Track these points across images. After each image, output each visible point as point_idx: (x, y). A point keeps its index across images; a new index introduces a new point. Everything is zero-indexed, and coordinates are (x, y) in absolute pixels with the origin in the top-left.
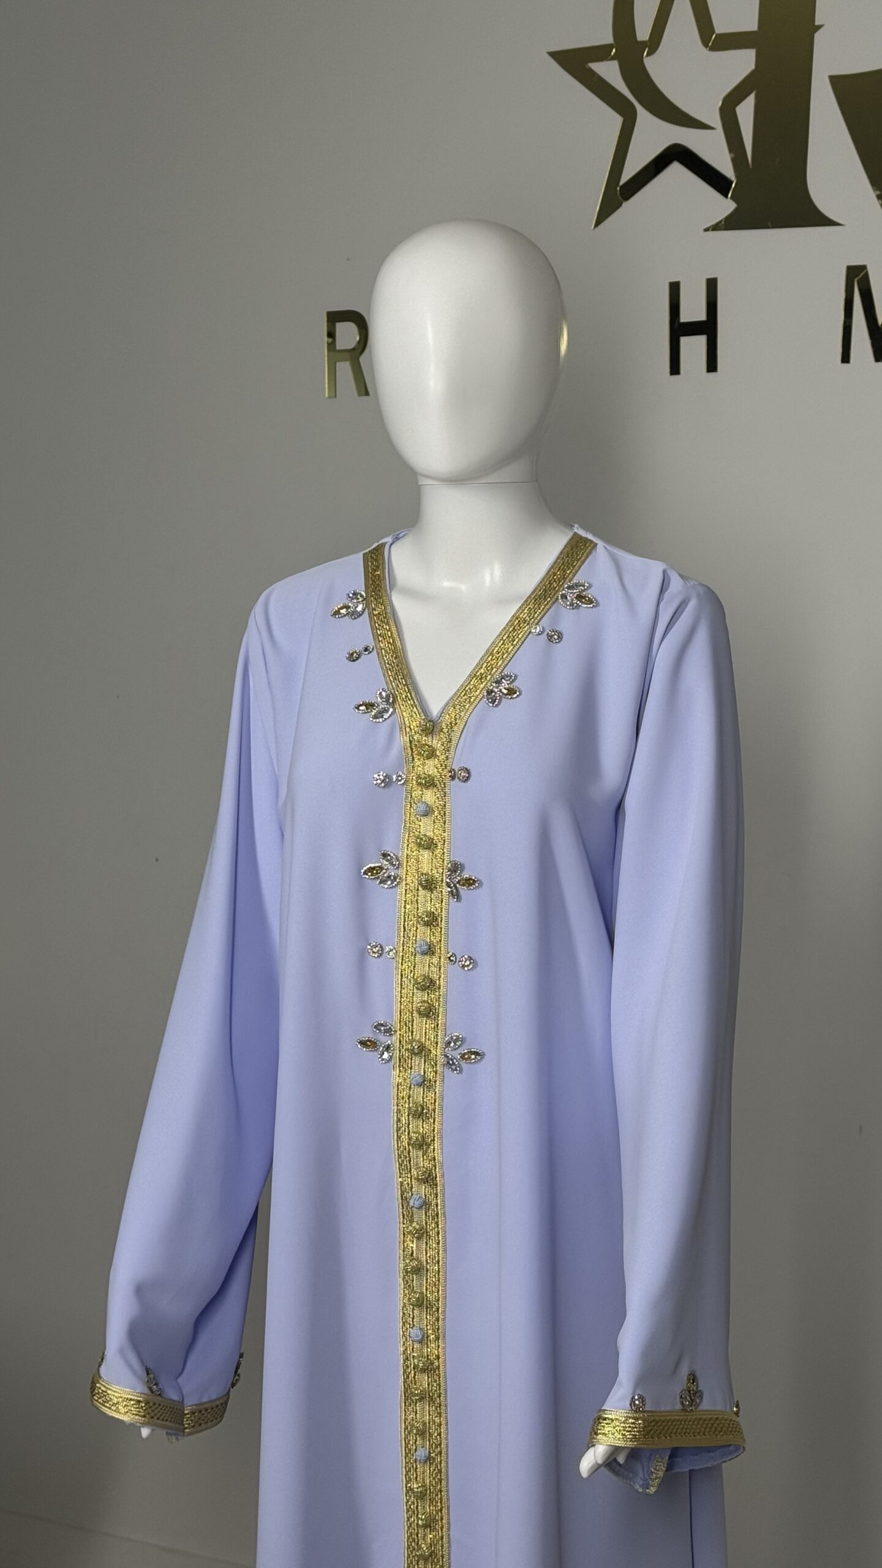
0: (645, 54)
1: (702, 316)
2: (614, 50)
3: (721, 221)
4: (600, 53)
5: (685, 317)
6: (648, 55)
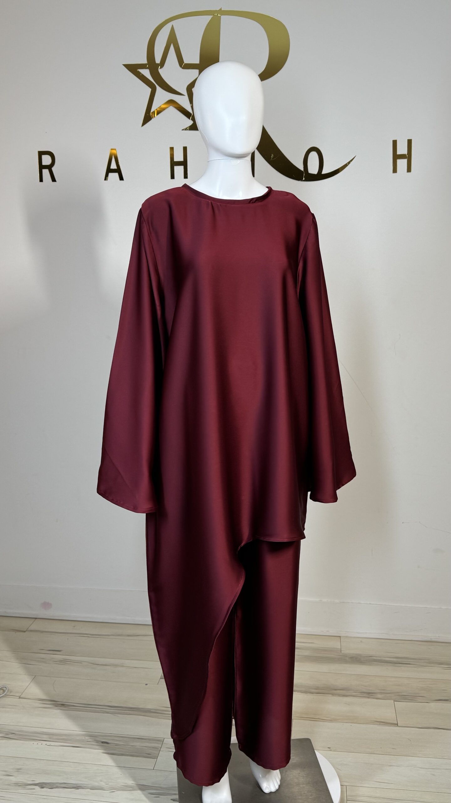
0: (159, 68)
1: (181, 159)
2: (147, 66)
3: (188, 127)
4: (143, 66)
5: (176, 160)
6: (160, 68)
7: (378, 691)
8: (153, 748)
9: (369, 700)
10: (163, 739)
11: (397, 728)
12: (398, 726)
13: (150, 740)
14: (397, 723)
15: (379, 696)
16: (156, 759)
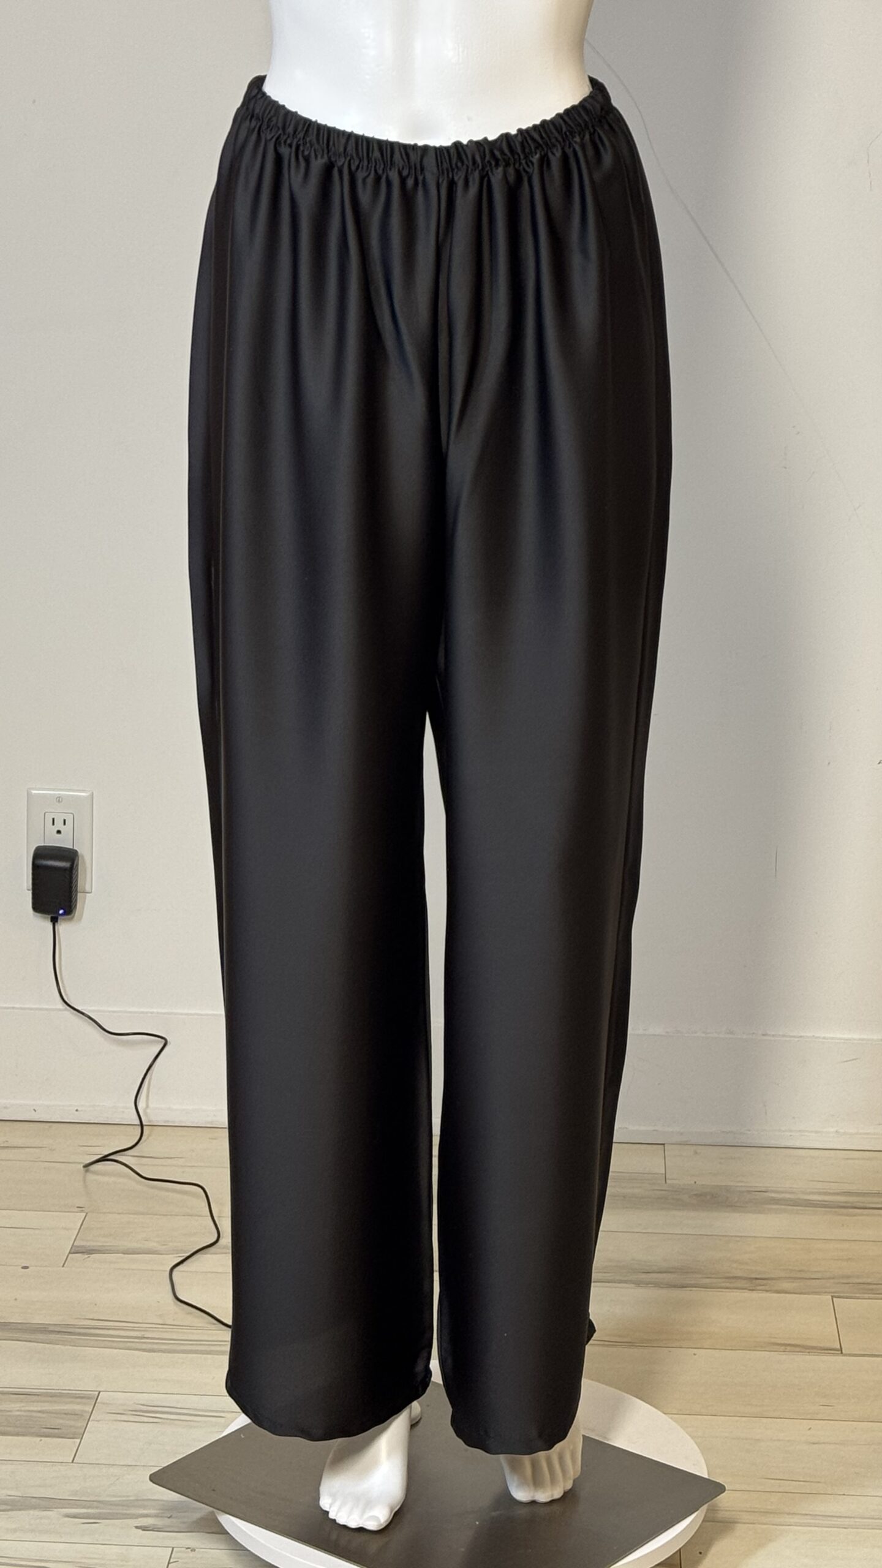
7: (783, 1274)
8: (65, 1414)
9: (755, 1295)
10: (97, 1393)
11: (841, 1358)
12: (842, 1353)
13: (53, 1396)
14: (839, 1347)
15: (786, 1285)
16: (79, 1440)
